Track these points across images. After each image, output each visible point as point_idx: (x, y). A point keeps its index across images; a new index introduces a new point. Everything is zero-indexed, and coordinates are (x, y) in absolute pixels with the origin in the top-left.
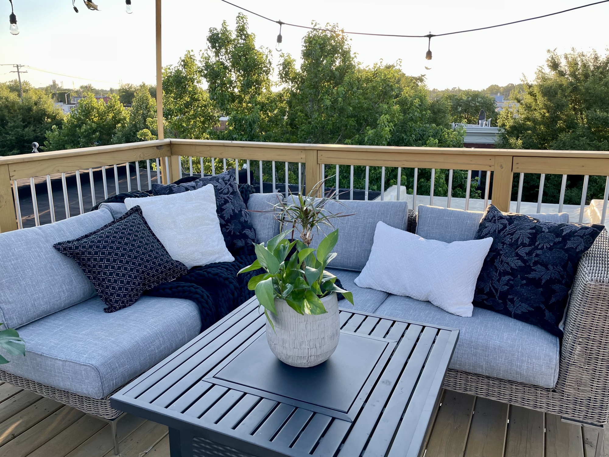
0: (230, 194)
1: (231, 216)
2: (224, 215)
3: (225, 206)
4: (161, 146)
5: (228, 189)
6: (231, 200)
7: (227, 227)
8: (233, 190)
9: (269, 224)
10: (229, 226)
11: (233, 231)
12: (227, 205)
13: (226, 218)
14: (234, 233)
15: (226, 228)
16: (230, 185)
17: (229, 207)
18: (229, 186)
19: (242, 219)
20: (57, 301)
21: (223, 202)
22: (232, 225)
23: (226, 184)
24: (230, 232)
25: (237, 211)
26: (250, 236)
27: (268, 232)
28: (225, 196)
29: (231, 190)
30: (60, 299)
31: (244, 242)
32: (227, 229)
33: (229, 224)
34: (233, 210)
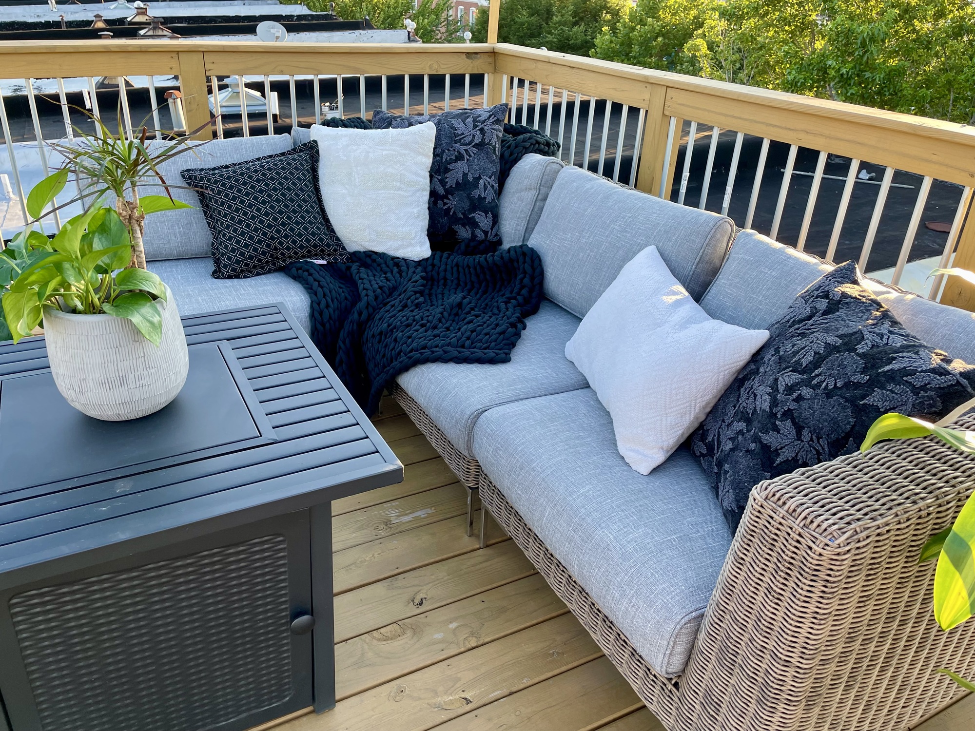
0: (473, 147)
1: (457, 183)
2: (446, 180)
3: (453, 165)
4: (476, 53)
5: (474, 136)
6: (470, 156)
7: (445, 201)
8: (483, 139)
9: (521, 211)
10: (449, 199)
11: (453, 210)
12: (459, 164)
13: (448, 186)
14: (454, 213)
15: (443, 201)
16: (482, 130)
17: (459, 169)
18: (478, 132)
19: (476, 193)
20: (164, 244)
21: (453, 157)
22: (454, 199)
23: (475, 127)
24: (449, 209)
25: (470, 178)
26: (481, 225)
27: (517, 225)
28: (462, 149)
29: (478, 140)
30: (169, 243)
31: (470, 232)
32: (445, 204)
33: (450, 197)
34: (465, 175)
